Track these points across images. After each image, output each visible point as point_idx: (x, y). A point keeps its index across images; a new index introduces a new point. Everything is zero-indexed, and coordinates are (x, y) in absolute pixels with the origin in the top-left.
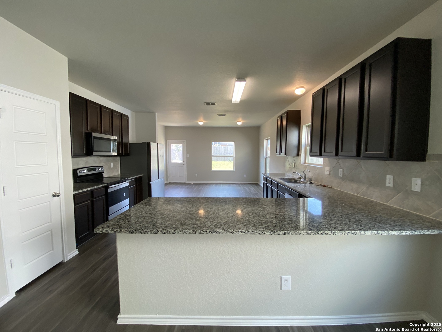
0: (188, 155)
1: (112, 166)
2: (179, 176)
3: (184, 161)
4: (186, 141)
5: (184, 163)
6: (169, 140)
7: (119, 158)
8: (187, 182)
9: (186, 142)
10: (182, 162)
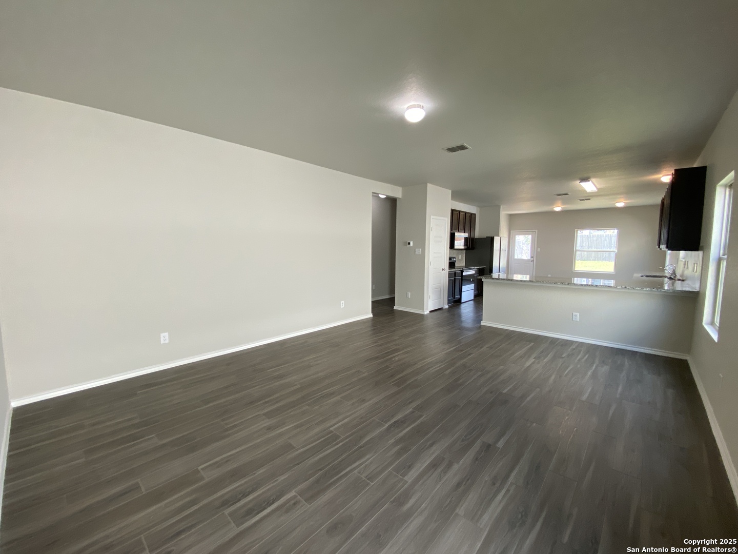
0: (539, 249)
1: (460, 258)
5: (532, 259)
6: (514, 231)
7: (465, 251)
9: (536, 232)
10: (529, 258)
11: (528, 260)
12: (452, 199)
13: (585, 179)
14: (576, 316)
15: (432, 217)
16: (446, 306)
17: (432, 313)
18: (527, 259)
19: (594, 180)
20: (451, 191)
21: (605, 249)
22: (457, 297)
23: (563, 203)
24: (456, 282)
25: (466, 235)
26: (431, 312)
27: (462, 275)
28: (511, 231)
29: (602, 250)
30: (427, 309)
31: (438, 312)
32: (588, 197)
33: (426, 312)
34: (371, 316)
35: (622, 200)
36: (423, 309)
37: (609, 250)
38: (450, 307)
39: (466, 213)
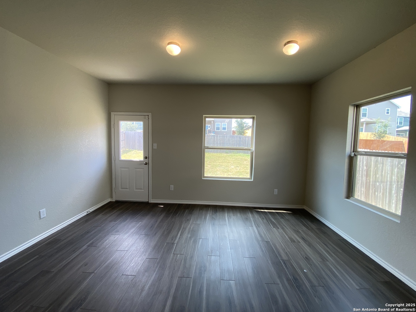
0: (155, 145)
2: (136, 189)
3: (146, 158)
4: (150, 114)
5: (147, 161)
6: (116, 113)
8: (152, 201)
9: (150, 117)
11: (140, 163)
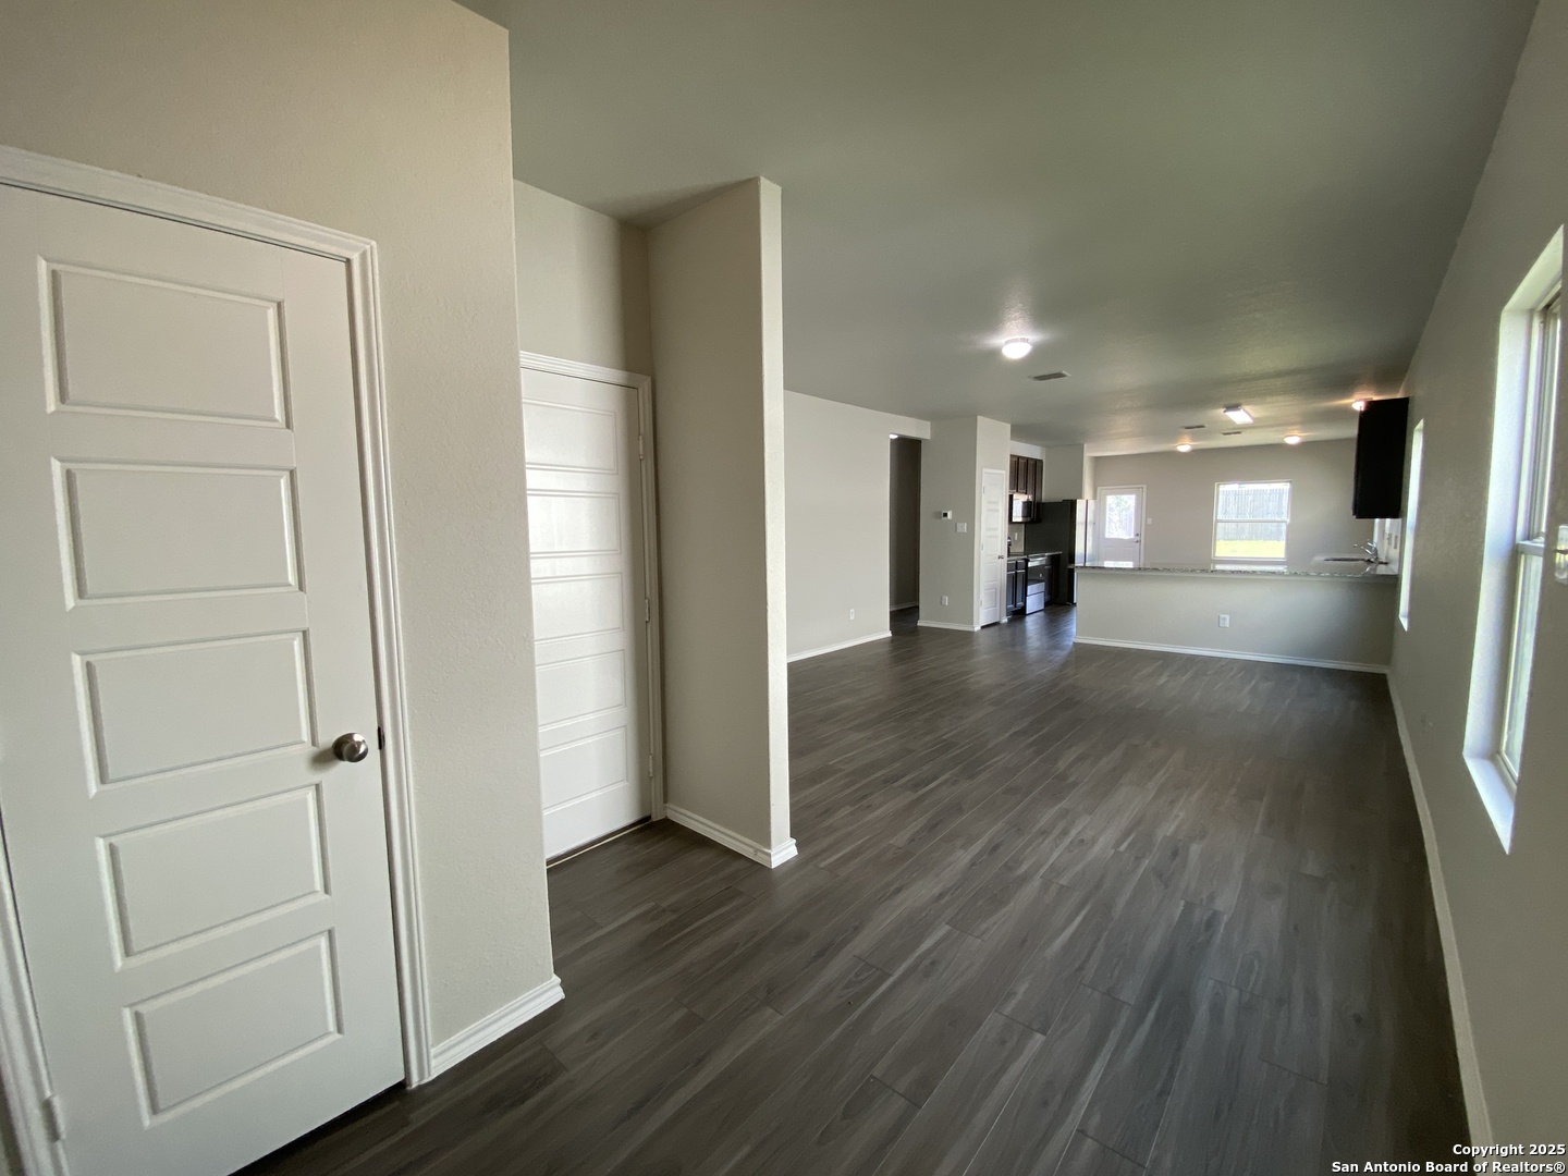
0: (1150, 521)
1: (1016, 538)
3: (1137, 535)
5: (1138, 538)
6: (1103, 487)
9: (1145, 489)
10: (1132, 536)
11: (1130, 541)
12: (1011, 439)
13: (1234, 407)
14: (1224, 619)
15: (984, 470)
16: (1005, 620)
17: (985, 630)
18: (1127, 537)
19: (1247, 408)
20: (1009, 426)
21: (1269, 518)
22: (1020, 604)
23: (1193, 440)
24: (1018, 580)
25: (1030, 497)
26: (983, 627)
27: (1026, 568)
28: (1099, 488)
29: (1264, 519)
30: (978, 623)
31: (992, 629)
32: (1238, 430)
33: (977, 628)
34: (889, 634)
35: (1296, 433)
36: (971, 622)
37: (1277, 519)
38: (1010, 621)
39: (1028, 459)
